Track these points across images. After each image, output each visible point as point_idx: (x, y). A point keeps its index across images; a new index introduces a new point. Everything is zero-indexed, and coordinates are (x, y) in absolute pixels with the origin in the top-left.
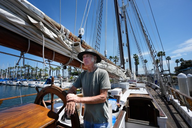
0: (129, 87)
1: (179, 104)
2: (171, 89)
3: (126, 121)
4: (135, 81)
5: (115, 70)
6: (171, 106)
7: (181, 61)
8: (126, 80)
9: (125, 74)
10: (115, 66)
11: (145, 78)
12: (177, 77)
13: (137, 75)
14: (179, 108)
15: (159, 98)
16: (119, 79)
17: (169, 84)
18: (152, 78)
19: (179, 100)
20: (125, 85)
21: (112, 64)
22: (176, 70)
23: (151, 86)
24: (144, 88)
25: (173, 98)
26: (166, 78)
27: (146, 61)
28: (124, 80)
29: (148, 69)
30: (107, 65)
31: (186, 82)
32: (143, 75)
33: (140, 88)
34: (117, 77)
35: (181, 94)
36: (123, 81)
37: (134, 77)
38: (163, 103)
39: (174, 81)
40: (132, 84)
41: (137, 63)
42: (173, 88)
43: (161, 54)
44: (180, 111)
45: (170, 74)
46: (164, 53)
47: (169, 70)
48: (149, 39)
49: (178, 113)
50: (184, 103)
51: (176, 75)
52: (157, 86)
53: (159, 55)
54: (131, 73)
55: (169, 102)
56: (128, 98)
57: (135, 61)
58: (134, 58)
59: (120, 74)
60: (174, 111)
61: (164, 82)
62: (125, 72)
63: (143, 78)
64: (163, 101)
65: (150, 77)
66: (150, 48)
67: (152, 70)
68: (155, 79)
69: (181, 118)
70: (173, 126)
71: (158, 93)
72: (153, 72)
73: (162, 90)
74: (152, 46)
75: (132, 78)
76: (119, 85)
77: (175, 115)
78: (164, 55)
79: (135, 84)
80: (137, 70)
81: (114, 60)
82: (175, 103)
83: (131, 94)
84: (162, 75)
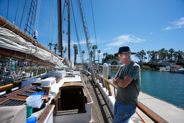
0: (65, 75)
1: (102, 86)
2: (98, 75)
3: (55, 114)
4: (72, 69)
5: (49, 57)
6: (97, 89)
7: (106, 54)
8: (63, 68)
9: (63, 62)
10: (50, 52)
11: (82, 66)
12: (103, 65)
13: (75, 64)
14: (102, 89)
15: (90, 83)
16: (54, 67)
17: (97, 71)
18: (87, 66)
19: (102, 83)
20: (61, 74)
21: (46, 50)
22: (103, 61)
23: (85, 73)
24: (79, 75)
25: (99, 82)
26: (96, 66)
27: (83, 52)
28: (61, 68)
29: (84, 59)
30: (36, 50)
31: (107, 69)
32: (80, 64)
33: (75, 76)
34: (51, 65)
35: (104, 79)
36: (59, 70)
37: (72, 65)
38: (92, 87)
39: (100, 69)
40: (69, 72)
41: (76, 53)
42: (99, 75)
43: (95, 47)
44: (102, 91)
45: (99, 64)
46: (97, 47)
47: (98, 60)
48: (87, 31)
49: (101, 93)
50: (105, 85)
51: (102, 64)
52: (90, 73)
53: (93, 48)
54: (69, 62)
55: (96, 85)
56: (60, 88)
57: (74, 51)
58: (74, 47)
59: (56, 62)
60: (98, 92)
61: (94, 69)
62: (63, 60)
63: (80, 66)
64: (92, 85)
65: (85, 66)
66: (87, 39)
67: (87, 59)
68: (88, 68)
69: (102, 97)
70: (96, 105)
71: (89, 79)
72: (88, 62)
73: (92, 76)
74: (89, 38)
75: (69, 66)
76: (55, 74)
77: (99, 95)
78: (97, 48)
79: (72, 72)
80: (75, 59)
81: (54, 47)
82: (100, 86)
83: (65, 83)
84: (94, 64)
